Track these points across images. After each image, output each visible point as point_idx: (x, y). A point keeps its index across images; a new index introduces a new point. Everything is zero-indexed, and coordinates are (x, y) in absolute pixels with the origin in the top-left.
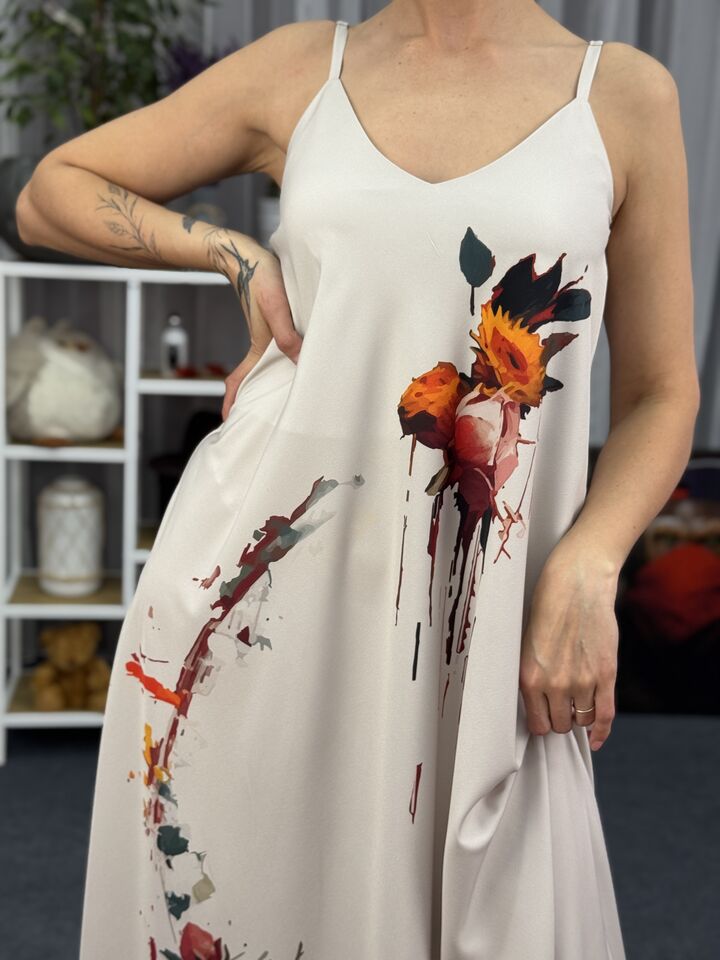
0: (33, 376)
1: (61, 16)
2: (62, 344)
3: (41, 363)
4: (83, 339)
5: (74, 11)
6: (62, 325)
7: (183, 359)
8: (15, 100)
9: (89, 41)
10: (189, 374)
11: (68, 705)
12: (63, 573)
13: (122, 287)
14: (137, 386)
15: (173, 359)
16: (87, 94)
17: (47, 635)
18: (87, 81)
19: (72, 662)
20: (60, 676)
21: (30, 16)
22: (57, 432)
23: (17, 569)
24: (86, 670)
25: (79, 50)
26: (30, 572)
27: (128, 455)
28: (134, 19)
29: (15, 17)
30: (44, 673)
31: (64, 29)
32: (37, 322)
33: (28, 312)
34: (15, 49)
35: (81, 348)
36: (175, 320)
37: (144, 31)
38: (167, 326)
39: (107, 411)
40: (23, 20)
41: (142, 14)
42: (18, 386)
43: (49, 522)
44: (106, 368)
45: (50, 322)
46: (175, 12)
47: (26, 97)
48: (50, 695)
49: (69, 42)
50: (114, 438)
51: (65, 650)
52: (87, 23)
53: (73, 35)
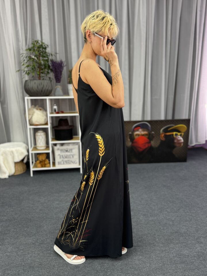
0: (33, 114)
1: (33, 57)
2: (37, 109)
3: (34, 112)
4: (41, 108)
5: (35, 56)
6: (37, 106)
7: (57, 111)
8: (27, 71)
9: (38, 60)
10: (58, 113)
11: (42, 167)
12: (40, 146)
13: (46, 99)
14: (49, 115)
15: (55, 111)
16: (38, 69)
17: (38, 156)
18: (38, 67)
19: (42, 160)
20: (41, 162)
21: (29, 57)
22: (37, 123)
23: (33, 146)
24: (45, 161)
25: (36, 62)
26: (35, 146)
27: (49, 126)
28: (45, 57)
29: (26, 57)
30: (38, 162)
31: (34, 59)
32: (33, 106)
33: (32, 104)
34: (26, 63)
35: (40, 110)
36: (55, 104)
37: (46, 58)
38: (54, 105)
39: (45, 119)
40: (27, 58)
41: (46, 56)
42: (30, 117)
43: (37, 138)
44: (45, 113)
45: (35, 106)
46: (52, 55)
47: (28, 70)
48: (39, 165)
49: (35, 61)
50: (46, 124)
51: (41, 158)
52: (37, 58)
53: (35, 60)
